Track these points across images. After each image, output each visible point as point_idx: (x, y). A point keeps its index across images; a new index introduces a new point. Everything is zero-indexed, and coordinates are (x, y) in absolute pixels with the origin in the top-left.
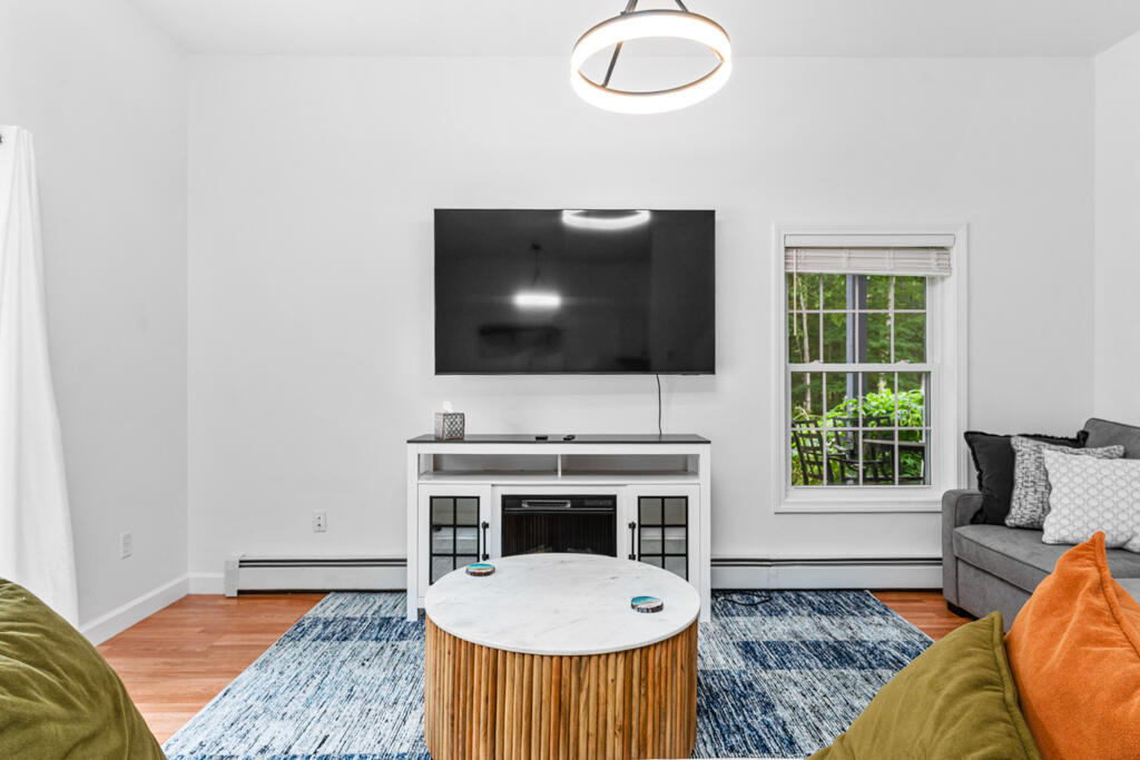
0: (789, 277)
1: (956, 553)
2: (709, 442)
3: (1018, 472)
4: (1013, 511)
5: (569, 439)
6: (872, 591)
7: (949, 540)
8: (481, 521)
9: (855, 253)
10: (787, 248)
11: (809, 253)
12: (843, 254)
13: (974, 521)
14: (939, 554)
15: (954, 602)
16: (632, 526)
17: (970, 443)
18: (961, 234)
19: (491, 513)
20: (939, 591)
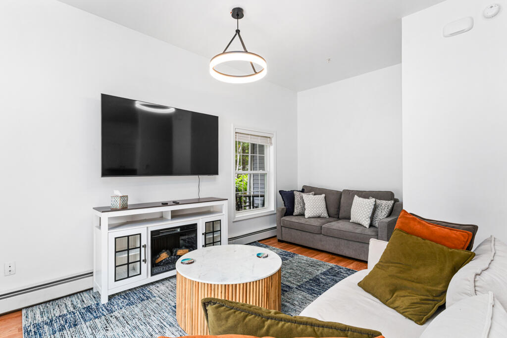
0: (236, 142)
1: (282, 225)
2: (227, 199)
3: (296, 201)
4: (295, 211)
5: (176, 203)
6: (259, 241)
7: (279, 222)
8: (142, 245)
9: (252, 137)
10: (236, 133)
11: (241, 135)
12: (249, 136)
13: (285, 216)
14: (276, 226)
15: (281, 239)
16: (203, 234)
17: (281, 194)
18: (275, 134)
19: (146, 240)
20: (276, 236)
